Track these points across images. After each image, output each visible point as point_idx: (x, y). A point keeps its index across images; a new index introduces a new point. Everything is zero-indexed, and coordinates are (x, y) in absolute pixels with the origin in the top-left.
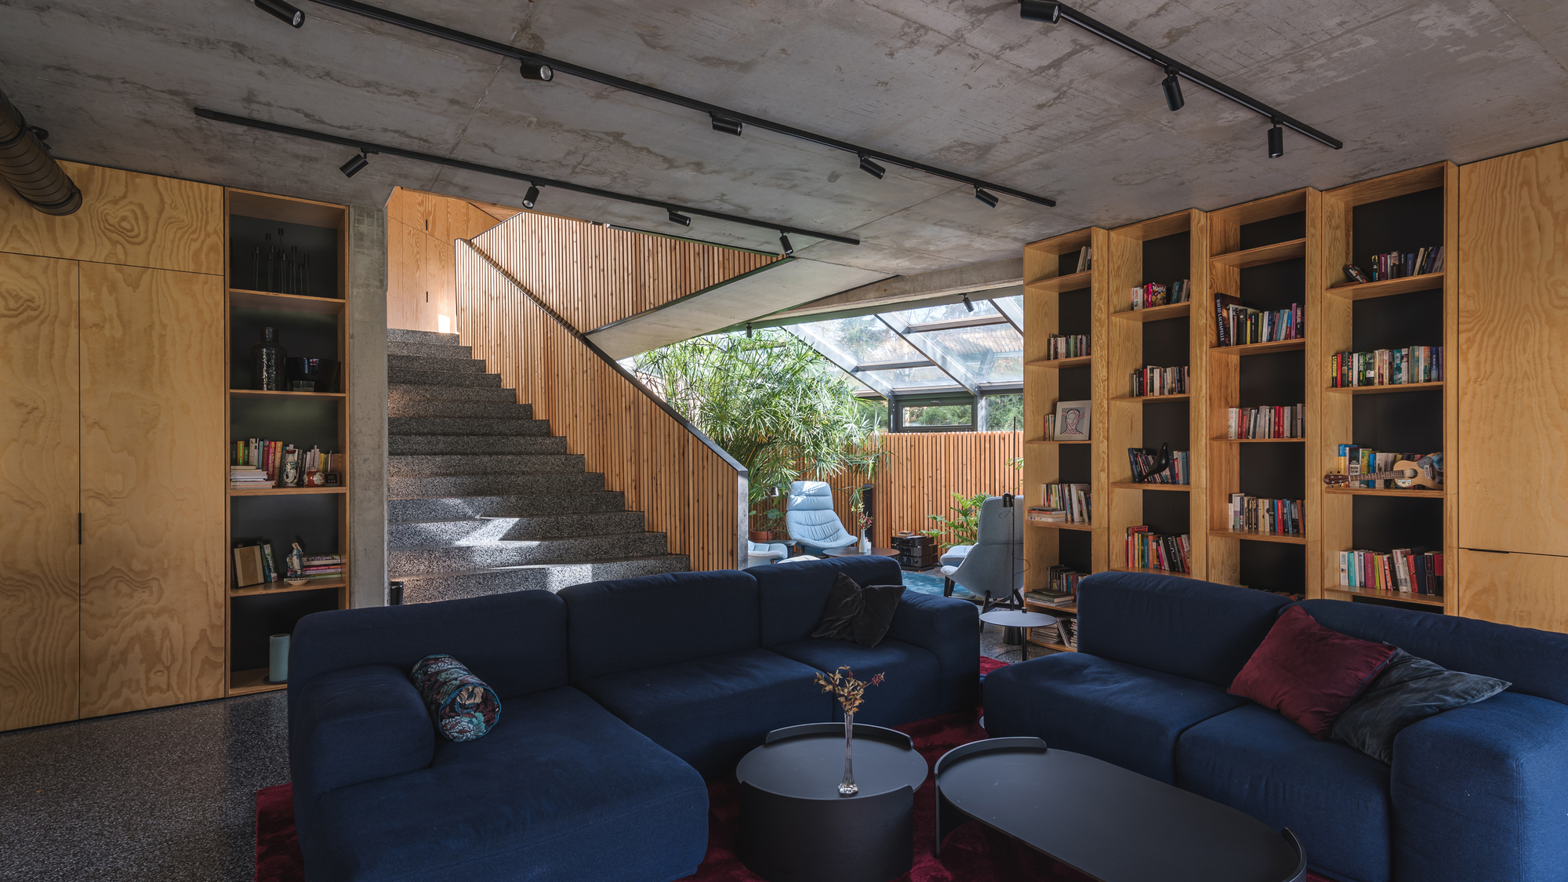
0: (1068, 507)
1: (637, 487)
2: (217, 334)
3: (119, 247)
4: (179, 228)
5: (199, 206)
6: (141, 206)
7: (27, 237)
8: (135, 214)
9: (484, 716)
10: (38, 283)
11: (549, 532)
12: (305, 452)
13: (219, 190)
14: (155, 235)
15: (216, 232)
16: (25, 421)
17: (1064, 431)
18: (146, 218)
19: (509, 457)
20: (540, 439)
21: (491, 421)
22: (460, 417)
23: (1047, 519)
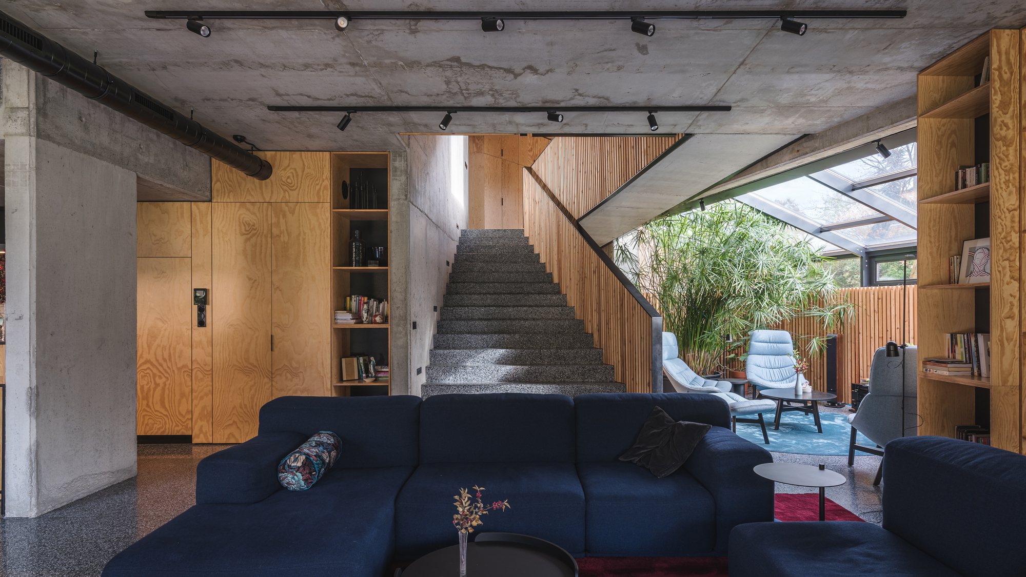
0: (975, 359)
1: (599, 330)
2: (327, 236)
3: (287, 193)
4: (311, 179)
5: (319, 164)
6: (295, 169)
7: (252, 193)
8: (293, 174)
9: (302, 476)
10: (256, 216)
11: (535, 360)
12: (380, 303)
13: (328, 154)
14: (301, 184)
15: (327, 178)
16: (252, 287)
17: (969, 274)
18: (297, 176)
19: (525, 308)
20: (549, 296)
21: (523, 284)
22: (507, 283)
23: (942, 372)
